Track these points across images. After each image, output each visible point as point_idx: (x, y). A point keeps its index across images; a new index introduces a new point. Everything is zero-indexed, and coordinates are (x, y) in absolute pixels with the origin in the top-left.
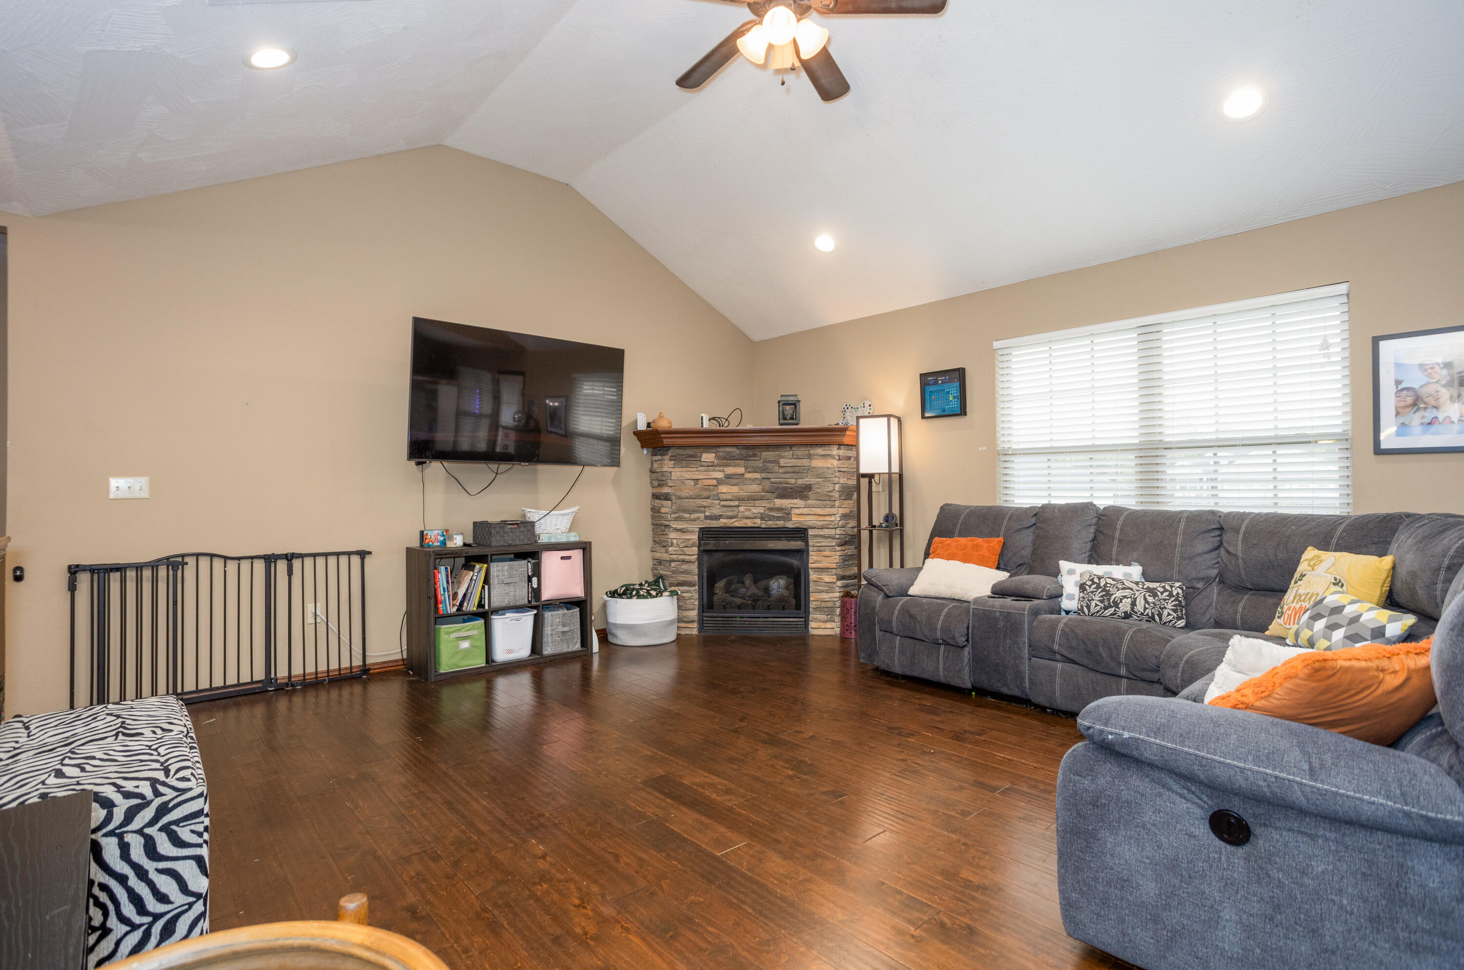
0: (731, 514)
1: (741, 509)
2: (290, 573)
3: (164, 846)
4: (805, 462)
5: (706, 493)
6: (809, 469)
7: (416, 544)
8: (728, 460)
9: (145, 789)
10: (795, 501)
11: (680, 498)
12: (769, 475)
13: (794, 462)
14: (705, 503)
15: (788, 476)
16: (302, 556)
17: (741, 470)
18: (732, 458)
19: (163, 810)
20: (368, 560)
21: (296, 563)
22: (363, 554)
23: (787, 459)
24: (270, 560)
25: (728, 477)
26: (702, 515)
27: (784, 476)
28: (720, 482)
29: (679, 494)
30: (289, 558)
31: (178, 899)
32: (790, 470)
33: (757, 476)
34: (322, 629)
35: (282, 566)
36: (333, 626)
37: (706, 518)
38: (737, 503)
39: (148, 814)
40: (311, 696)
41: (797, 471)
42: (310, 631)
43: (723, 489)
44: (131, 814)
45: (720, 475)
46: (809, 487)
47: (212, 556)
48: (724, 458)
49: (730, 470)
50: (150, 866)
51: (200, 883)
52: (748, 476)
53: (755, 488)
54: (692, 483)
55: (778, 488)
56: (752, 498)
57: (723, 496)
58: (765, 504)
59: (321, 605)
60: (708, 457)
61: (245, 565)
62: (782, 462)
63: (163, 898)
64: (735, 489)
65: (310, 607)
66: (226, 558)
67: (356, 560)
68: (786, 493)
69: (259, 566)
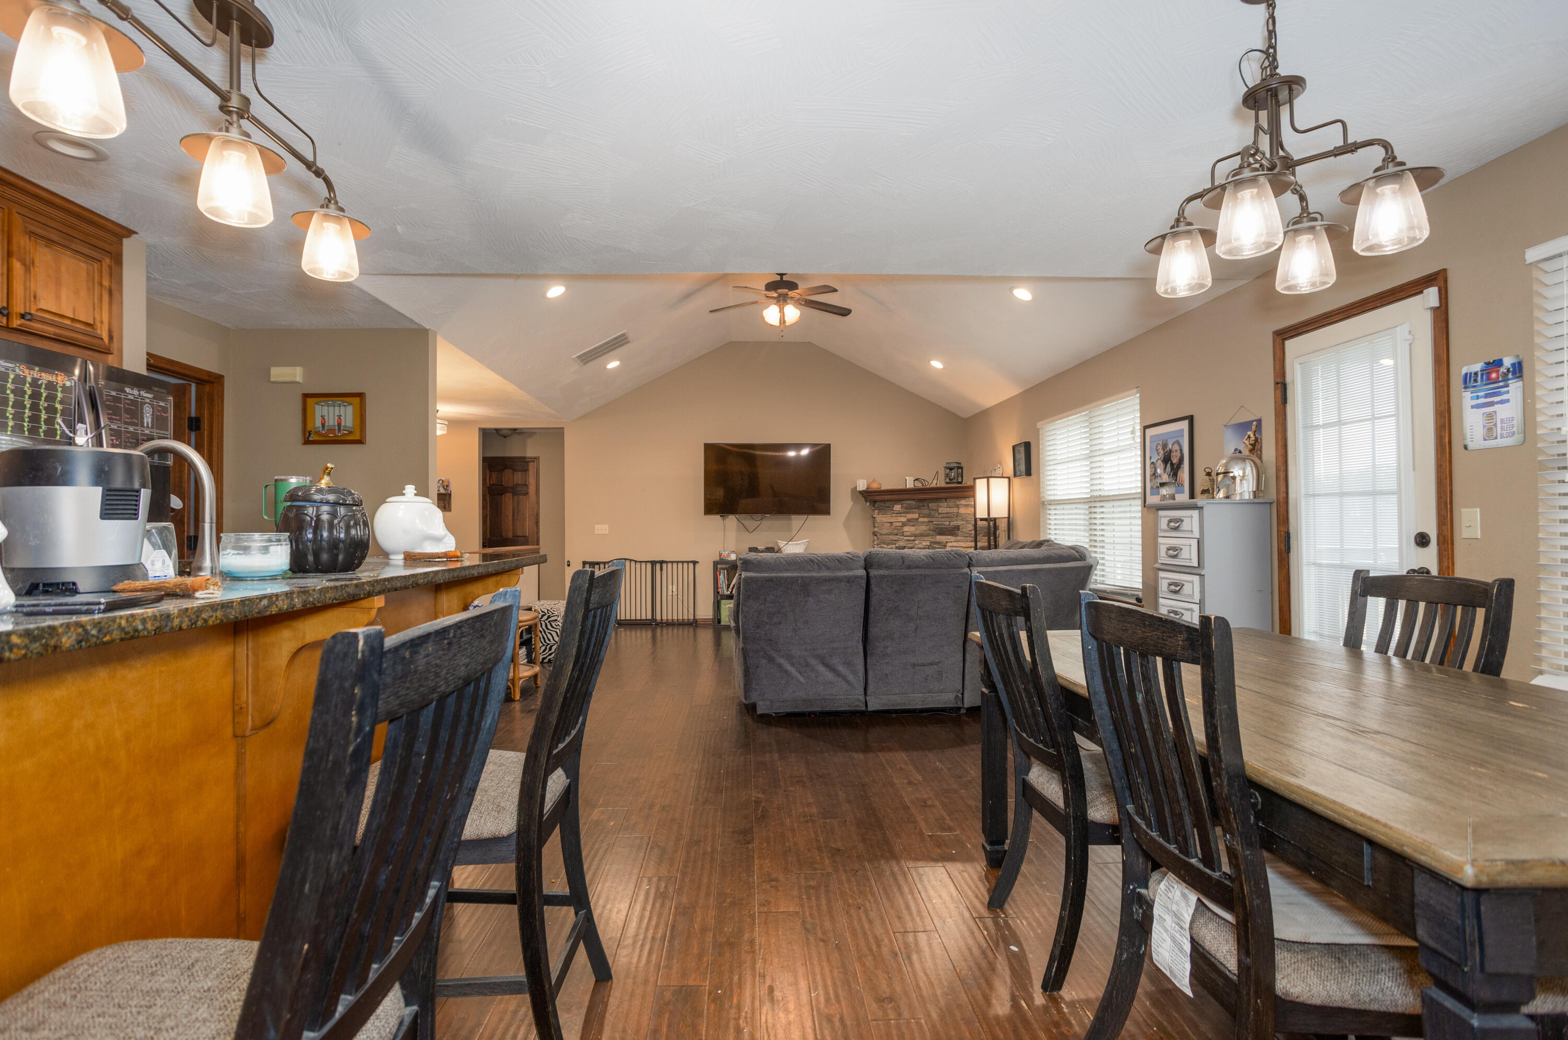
0: (910, 545)
1: (916, 542)
2: (661, 570)
3: (549, 627)
4: (955, 510)
5: (895, 532)
6: (958, 515)
7: (718, 559)
8: (908, 510)
9: (546, 611)
10: (949, 537)
11: (881, 535)
12: (933, 519)
13: (948, 510)
14: (895, 538)
15: (944, 519)
16: (667, 562)
17: (916, 516)
18: (911, 508)
19: (549, 617)
20: (697, 566)
21: (664, 566)
22: (695, 563)
23: (944, 508)
24: (653, 563)
25: (909, 520)
26: (894, 546)
27: (942, 520)
28: (904, 524)
29: (881, 532)
30: (662, 562)
31: (553, 642)
32: (945, 515)
33: (926, 520)
34: (675, 598)
35: (658, 566)
36: (680, 597)
37: (897, 548)
38: (913, 538)
39: (545, 617)
40: (670, 629)
41: (949, 516)
42: (670, 598)
43: (906, 529)
44: (543, 616)
45: (904, 519)
46: (958, 528)
47: (631, 560)
48: (906, 508)
49: (910, 516)
50: (546, 631)
51: (557, 639)
52: (920, 520)
53: (923, 528)
54: (889, 525)
55: (937, 528)
56: (922, 535)
57: (905, 534)
58: (929, 539)
59: (675, 587)
60: (897, 507)
61: (643, 565)
62: (940, 510)
63: (549, 640)
64: (913, 529)
65: (670, 587)
66: (636, 561)
67: (691, 565)
68: (942, 532)
69: (649, 566)
